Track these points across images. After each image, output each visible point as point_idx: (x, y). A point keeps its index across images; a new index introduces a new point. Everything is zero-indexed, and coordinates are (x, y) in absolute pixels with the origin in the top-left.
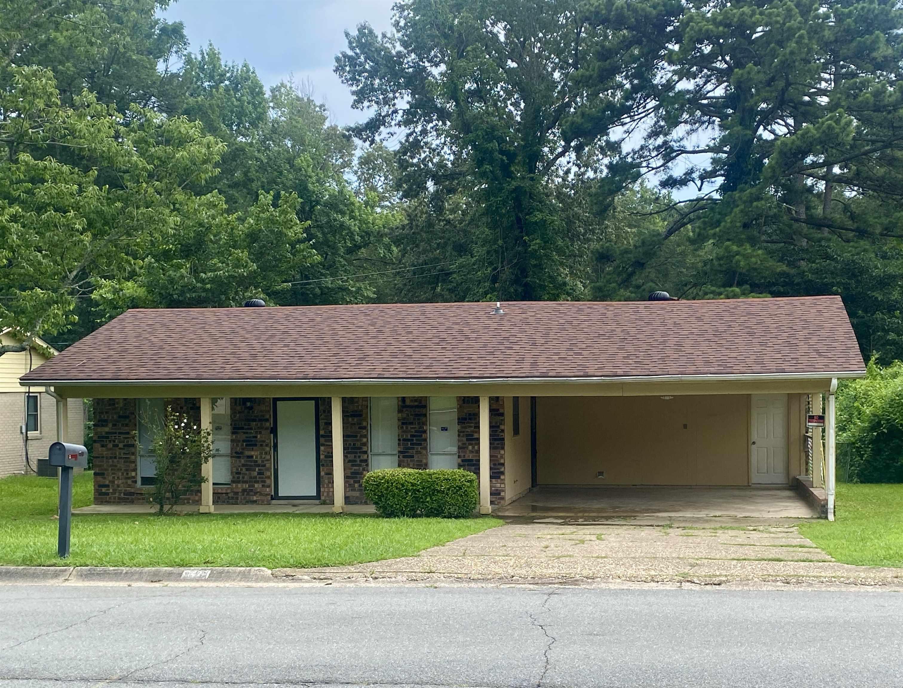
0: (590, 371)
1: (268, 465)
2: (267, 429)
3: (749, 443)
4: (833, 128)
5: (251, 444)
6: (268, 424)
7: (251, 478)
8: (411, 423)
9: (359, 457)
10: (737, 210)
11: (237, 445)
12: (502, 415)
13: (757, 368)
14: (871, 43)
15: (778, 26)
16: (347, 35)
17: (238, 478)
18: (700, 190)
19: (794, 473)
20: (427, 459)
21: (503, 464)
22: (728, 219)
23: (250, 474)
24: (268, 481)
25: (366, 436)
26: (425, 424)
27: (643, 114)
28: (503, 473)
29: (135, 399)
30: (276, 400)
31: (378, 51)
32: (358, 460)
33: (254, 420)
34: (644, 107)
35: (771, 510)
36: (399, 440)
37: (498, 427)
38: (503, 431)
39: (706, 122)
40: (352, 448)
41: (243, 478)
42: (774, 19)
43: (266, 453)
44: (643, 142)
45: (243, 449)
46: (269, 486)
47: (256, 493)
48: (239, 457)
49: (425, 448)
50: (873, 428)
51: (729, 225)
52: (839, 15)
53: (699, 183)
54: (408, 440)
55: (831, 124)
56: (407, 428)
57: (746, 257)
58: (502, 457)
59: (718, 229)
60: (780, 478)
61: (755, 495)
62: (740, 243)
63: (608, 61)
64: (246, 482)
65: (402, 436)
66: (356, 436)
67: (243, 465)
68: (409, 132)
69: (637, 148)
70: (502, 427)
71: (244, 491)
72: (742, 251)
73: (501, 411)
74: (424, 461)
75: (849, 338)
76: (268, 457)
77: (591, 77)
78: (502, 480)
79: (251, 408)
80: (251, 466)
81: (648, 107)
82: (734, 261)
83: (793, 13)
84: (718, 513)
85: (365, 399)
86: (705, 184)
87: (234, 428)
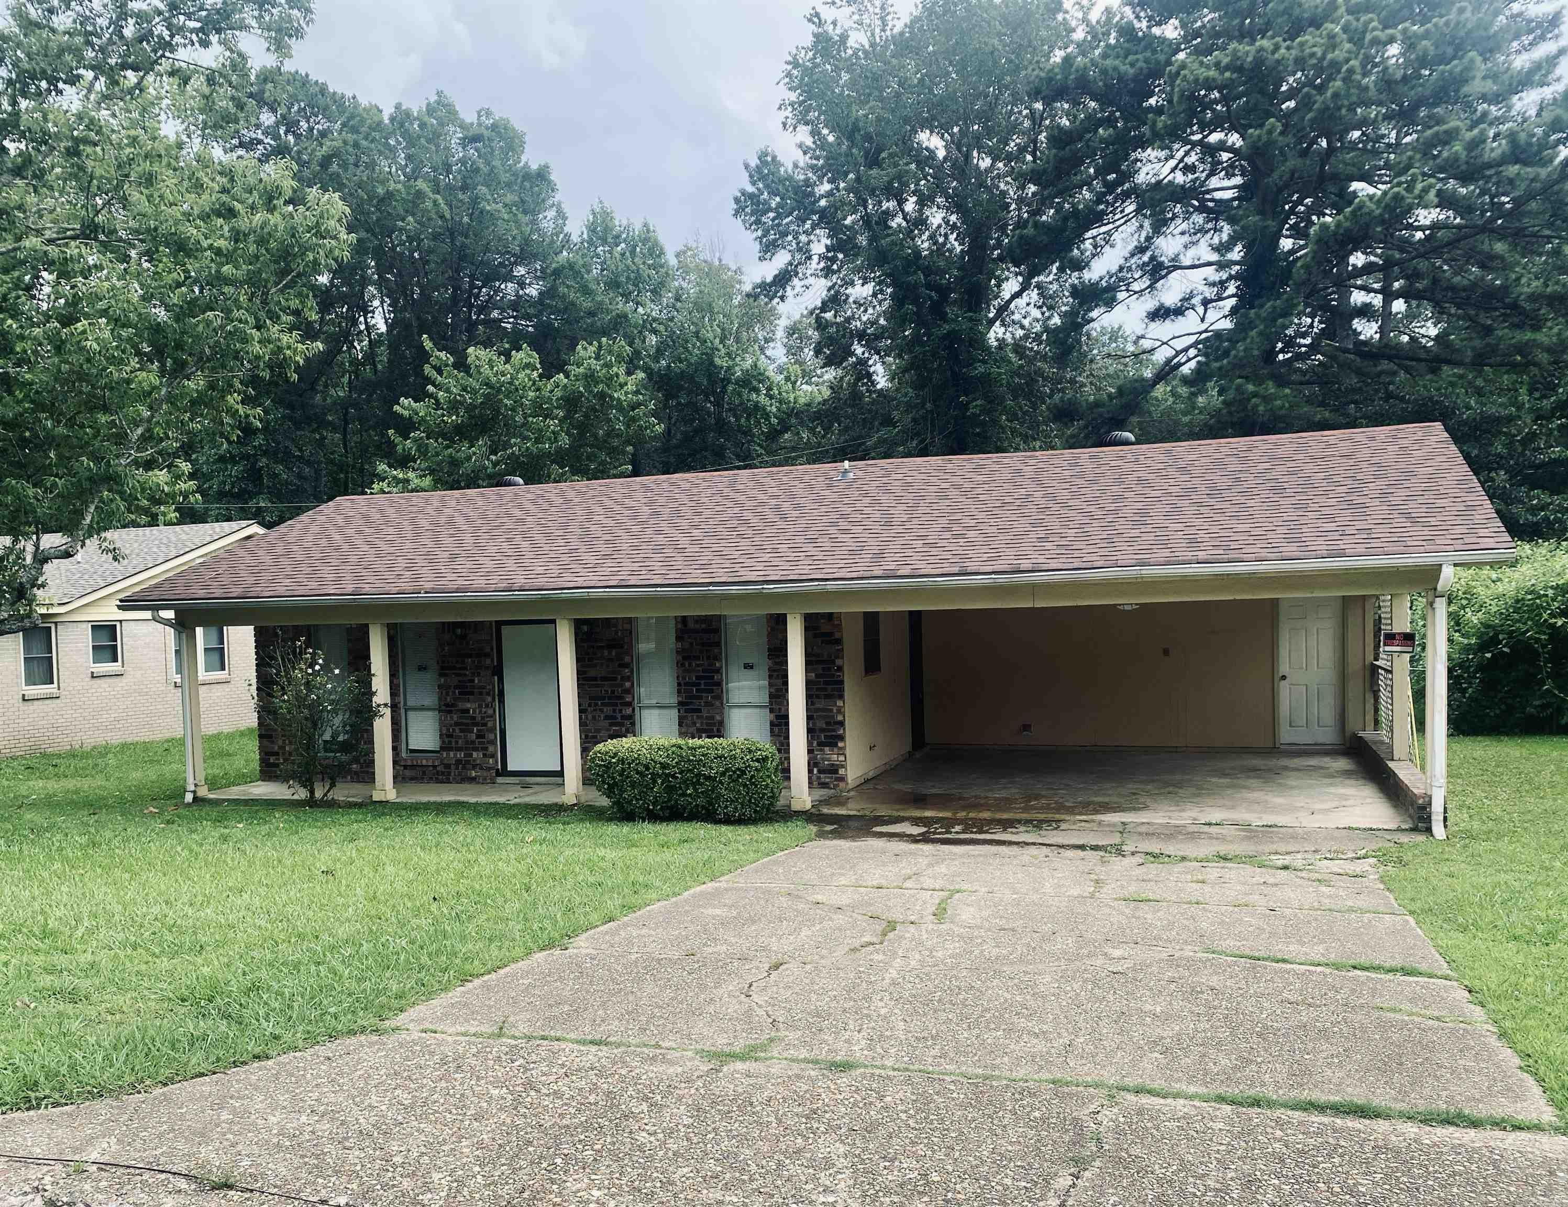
0: (972, 566)
1: (490, 724)
2: (487, 668)
3: (1274, 678)
4: (1403, 198)
5: (466, 691)
6: (488, 661)
7: (467, 742)
8: (697, 658)
9: (621, 711)
10: (1253, 333)
11: (447, 694)
12: (839, 641)
13: (1291, 549)
14: (1462, 71)
15: (1314, 61)
16: (747, 166)
17: (450, 742)
18: (1203, 320)
19: (1353, 725)
20: (722, 714)
21: (842, 724)
22: (1241, 346)
23: (465, 737)
24: (491, 749)
25: (629, 678)
26: (717, 658)
27: (1122, 221)
28: (842, 738)
29: (309, 626)
30: (499, 624)
31: (782, 181)
32: (619, 716)
33: (470, 656)
34: (1122, 211)
35: (1318, 806)
36: (679, 684)
37: (833, 662)
38: (840, 669)
39: (1210, 229)
40: (610, 698)
41: (457, 742)
42: (1308, 51)
43: (487, 706)
44: (1122, 261)
45: (455, 699)
46: (493, 756)
47: (474, 767)
48: (450, 712)
49: (719, 697)
50: (1482, 647)
51: (1242, 354)
52: (1410, 38)
53: (1201, 310)
54: (694, 684)
55: (1398, 193)
56: (690, 665)
57: (1266, 399)
58: (840, 711)
59: (1225, 361)
60: (1327, 735)
61: (1286, 768)
62: (1259, 380)
63: (1068, 148)
64: (459, 749)
65: (684, 678)
66: (615, 679)
67: (456, 724)
68: (830, 284)
69: (1114, 269)
70: (839, 662)
71: (459, 761)
72: (1262, 392)
73: (837, 635)
74: (718, 718)
75: (1470, 491)
76: (490, 712)
77: (1045, 171)
78: (841, 748)
79: (463, 637)
80: (467, 725)
81: (1127, 211)
82: (1249, 407)
83: (1338, 40)
84: (1216, 815)
85: (629, 620)
86: (1209, 312)
87: (442, 668)
